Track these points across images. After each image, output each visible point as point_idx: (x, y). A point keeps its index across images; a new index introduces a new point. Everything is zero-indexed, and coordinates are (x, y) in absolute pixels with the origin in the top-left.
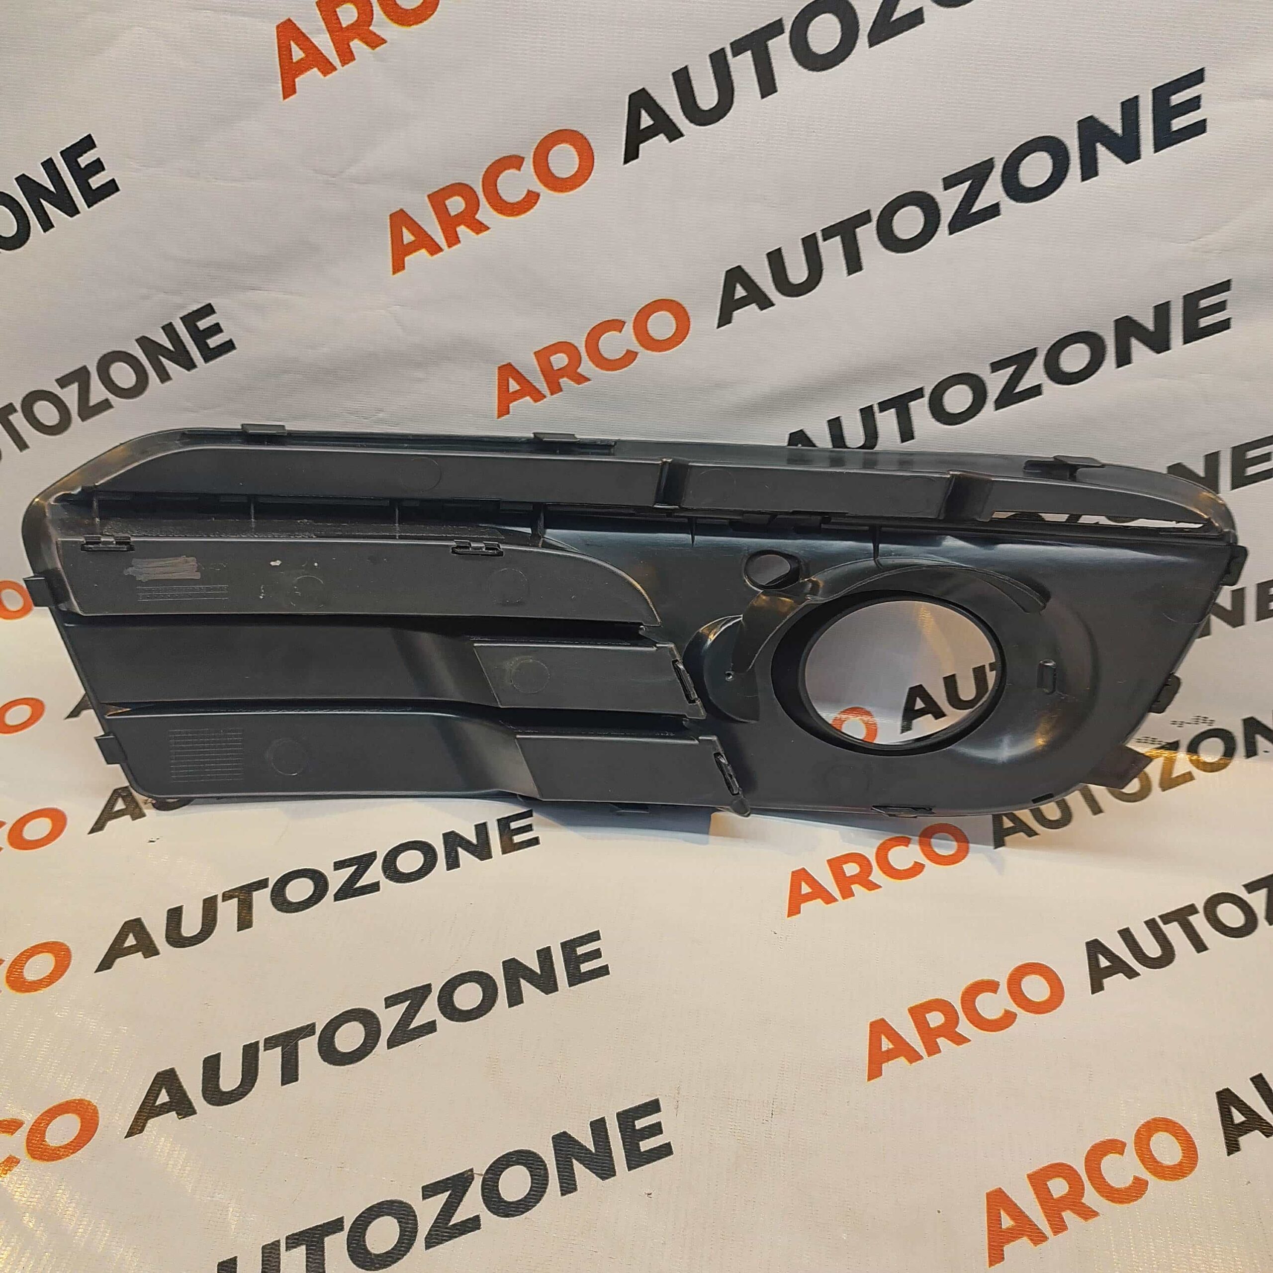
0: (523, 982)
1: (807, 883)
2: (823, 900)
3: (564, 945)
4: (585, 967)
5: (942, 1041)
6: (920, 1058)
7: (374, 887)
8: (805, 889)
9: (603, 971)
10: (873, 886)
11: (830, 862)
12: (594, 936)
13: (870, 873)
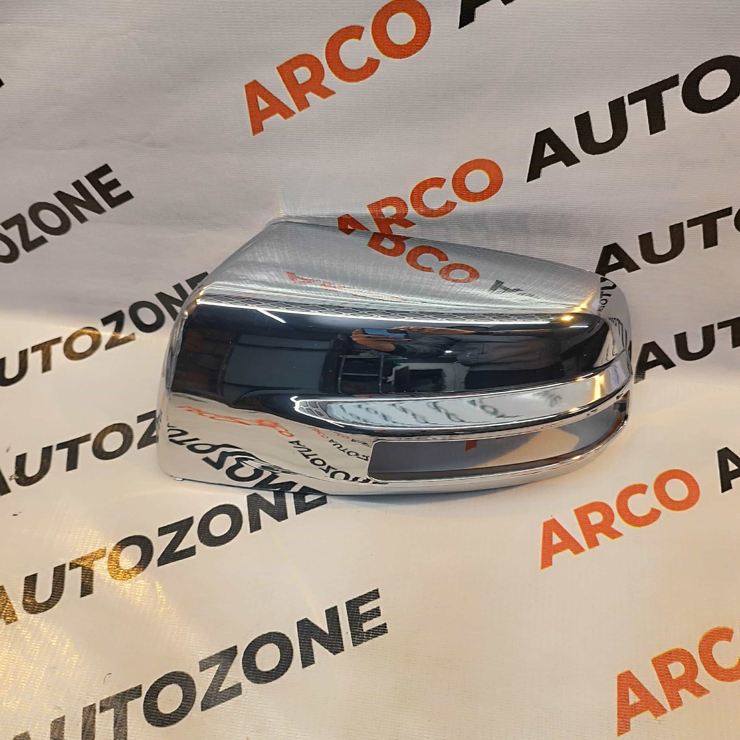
0: (314, 643)
1: (558, 534)
2: (572, 550)
3: (349, 603)
4: (367, 626)
5: (683, 693)
6: (664, 711)
7: (191, 552)
8: (556, 540)
9: (382, 629)
10: (614, 534)
11: (577, 511)
12: (375, 595)
13: (612, 521)
